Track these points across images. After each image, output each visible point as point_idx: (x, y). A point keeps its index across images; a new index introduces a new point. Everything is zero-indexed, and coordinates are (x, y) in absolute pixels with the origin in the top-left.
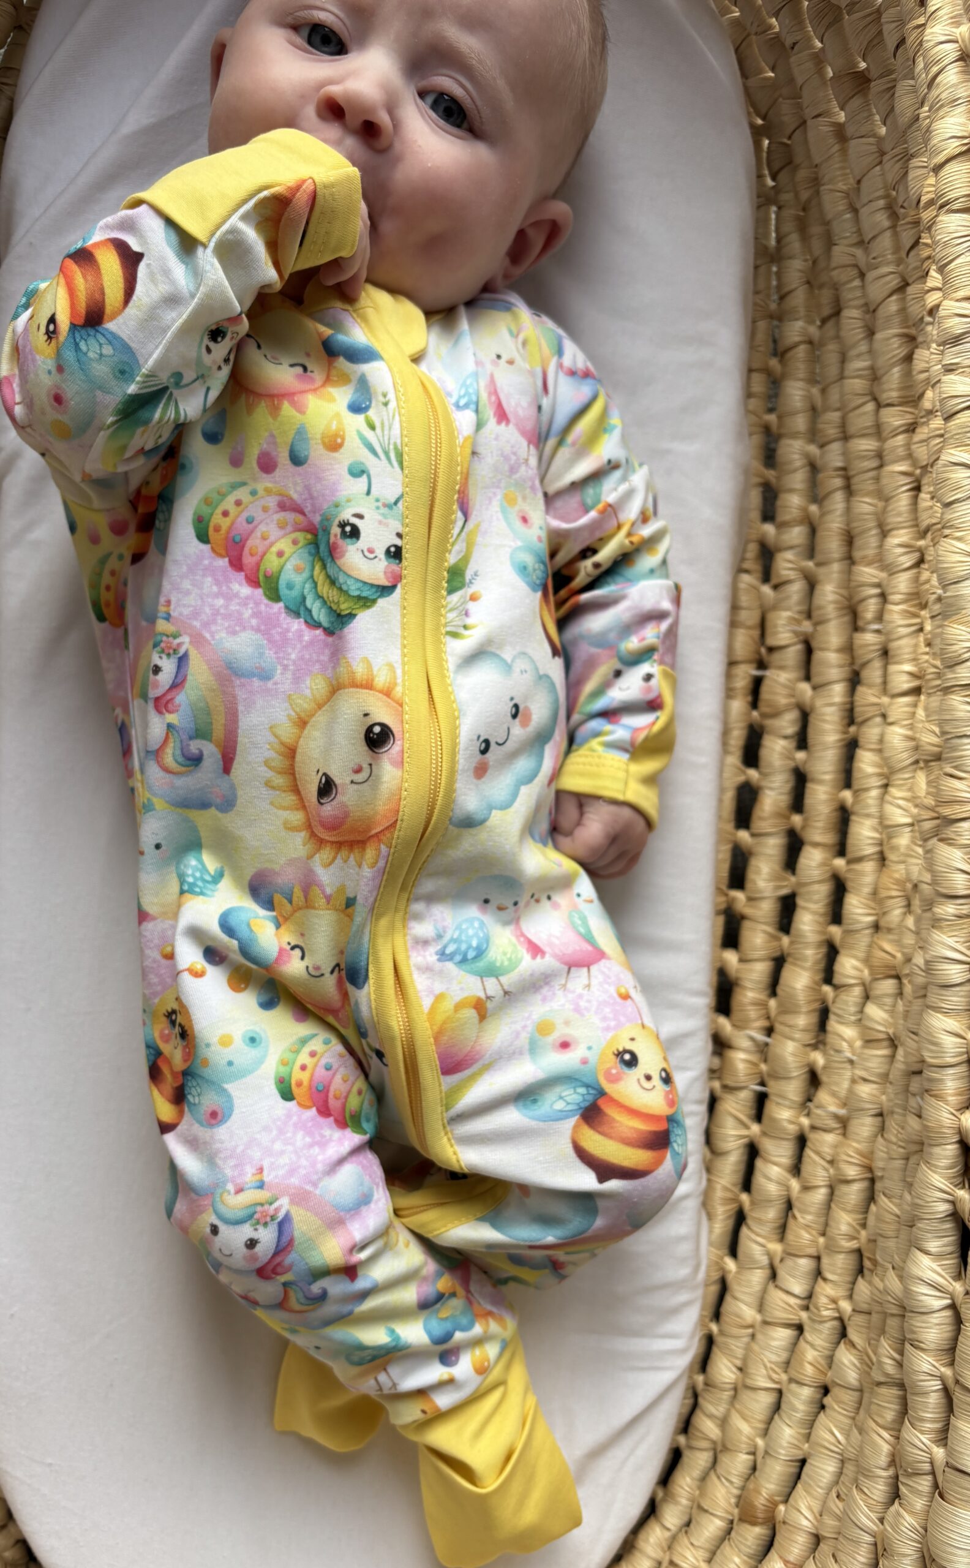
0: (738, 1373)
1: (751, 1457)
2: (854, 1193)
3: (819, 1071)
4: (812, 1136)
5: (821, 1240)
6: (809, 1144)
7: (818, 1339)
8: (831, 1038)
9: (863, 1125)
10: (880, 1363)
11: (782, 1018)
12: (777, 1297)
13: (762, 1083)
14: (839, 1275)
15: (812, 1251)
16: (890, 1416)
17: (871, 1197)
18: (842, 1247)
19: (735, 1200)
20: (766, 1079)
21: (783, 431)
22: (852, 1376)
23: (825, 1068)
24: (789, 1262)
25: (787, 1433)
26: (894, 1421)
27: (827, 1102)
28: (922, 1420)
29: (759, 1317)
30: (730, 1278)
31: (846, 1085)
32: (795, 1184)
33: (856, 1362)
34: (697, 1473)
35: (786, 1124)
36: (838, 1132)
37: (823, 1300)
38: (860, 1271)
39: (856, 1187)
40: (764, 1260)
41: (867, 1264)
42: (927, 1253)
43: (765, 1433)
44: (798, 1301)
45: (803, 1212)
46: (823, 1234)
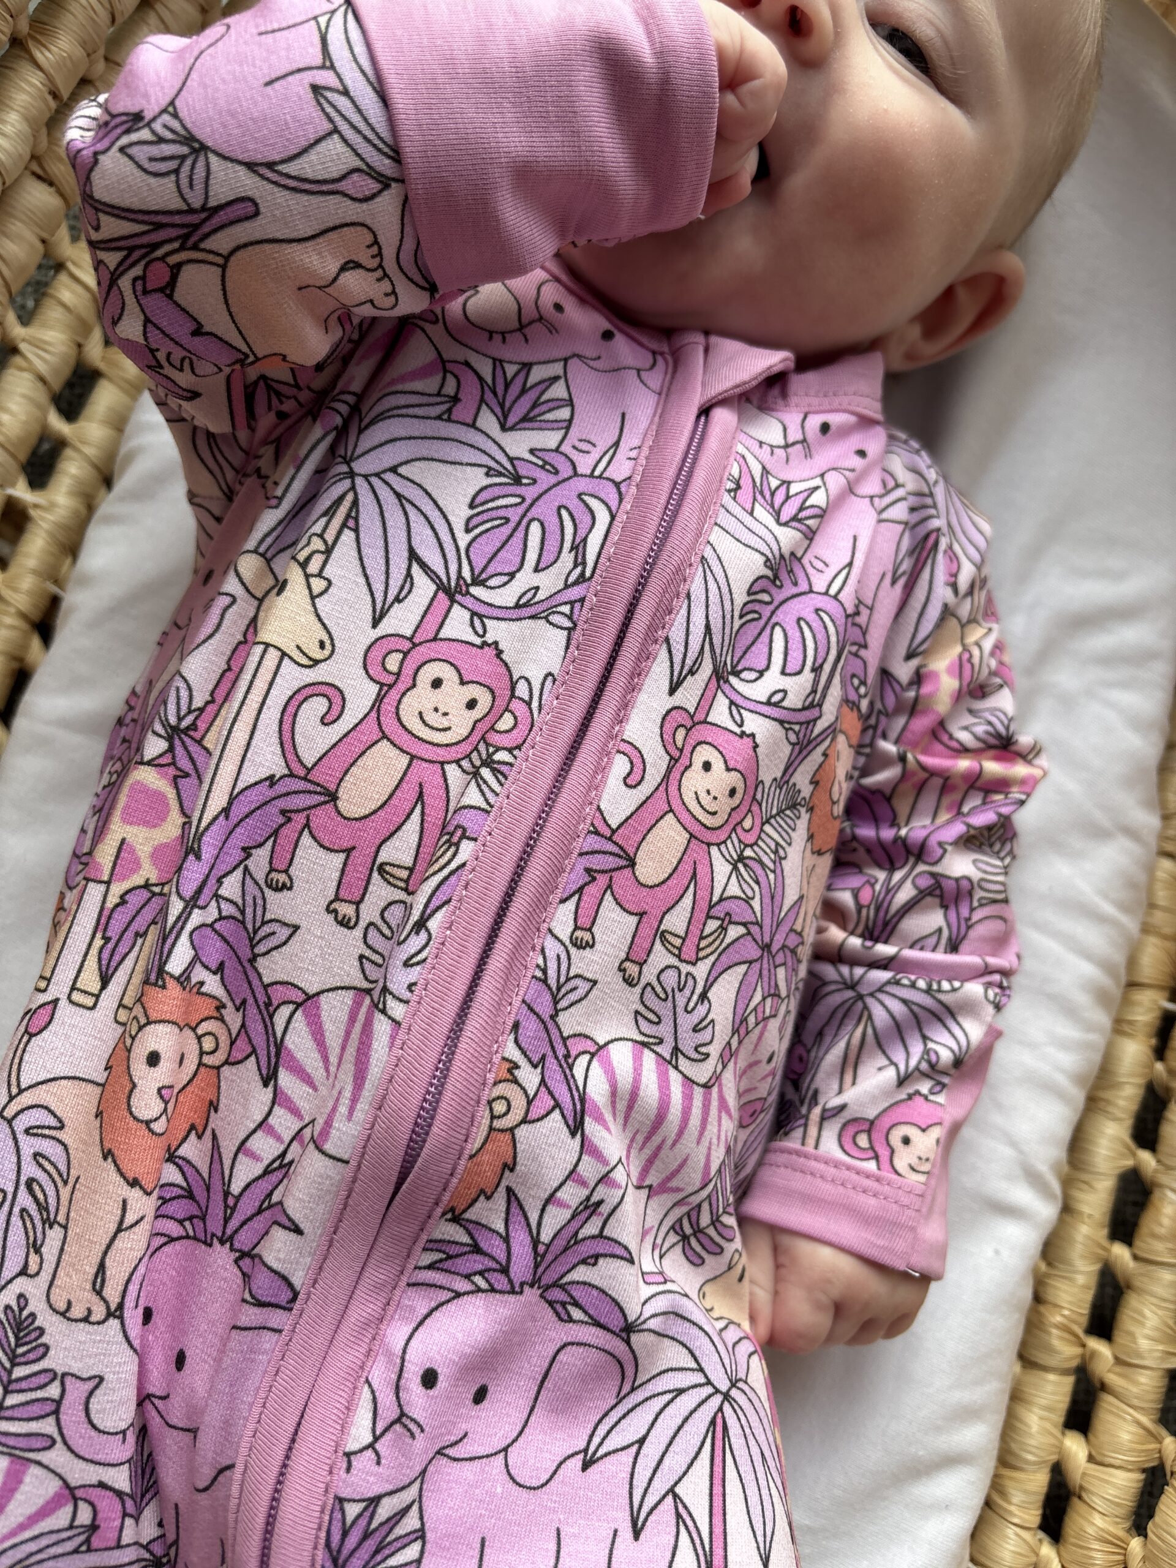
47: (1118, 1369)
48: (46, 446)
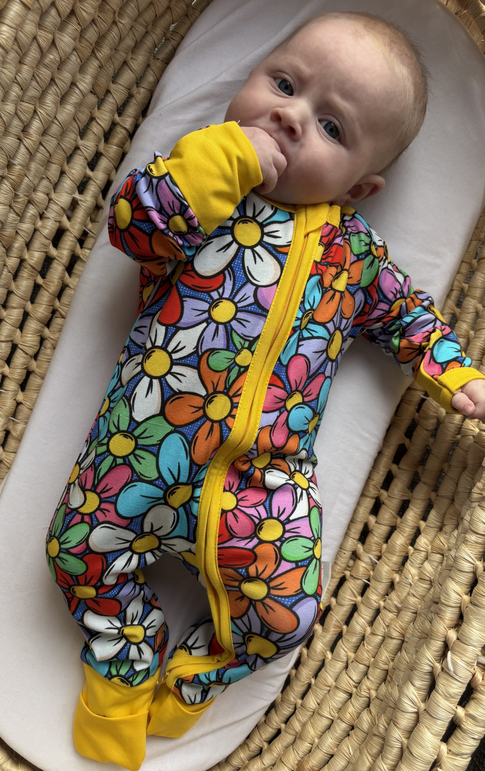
0: (317, 705)
1: (311, 746)
2: (393, 644)
3: (395, 584)
4: (383, 611)
5: (372, 659)
6: (380, 614)
7: (356, 704)
8: (405, 571)
9: (407, 615)
10: (378, 726)
11: (386, 554)
12: (345, 677)
13: (369, 580)
14: (375, 679)
15: (367, 663)
16: (375, 751)
17: (400, 649)
18: (381, 667)
19: (340, 627)
20: (371, 578)
21: (469, 293)
22: (365, 726)
23: (398, 583)
24: (355, 664)
25: (329, 741)
26: (376, 754)
27: (395, 599)
28: (387, 758)
29: (334, 683)
30: (327, 661)
31: (405, 594)
32: (369, 630)
33: (369, 720)
34: (285, 744)
35: (373, 602)
36: (395, 614)
37: (364, 687)
38: (385, 680)
39: (395, 642)
40: (345, 659)
41: (388, 678)
42: (414, 685)
43: (320, 737)
44: (354, 683)
45: (367, 643)
46: (374, 657)
47: (389, 498)
48: (85, 180)
